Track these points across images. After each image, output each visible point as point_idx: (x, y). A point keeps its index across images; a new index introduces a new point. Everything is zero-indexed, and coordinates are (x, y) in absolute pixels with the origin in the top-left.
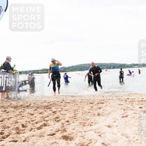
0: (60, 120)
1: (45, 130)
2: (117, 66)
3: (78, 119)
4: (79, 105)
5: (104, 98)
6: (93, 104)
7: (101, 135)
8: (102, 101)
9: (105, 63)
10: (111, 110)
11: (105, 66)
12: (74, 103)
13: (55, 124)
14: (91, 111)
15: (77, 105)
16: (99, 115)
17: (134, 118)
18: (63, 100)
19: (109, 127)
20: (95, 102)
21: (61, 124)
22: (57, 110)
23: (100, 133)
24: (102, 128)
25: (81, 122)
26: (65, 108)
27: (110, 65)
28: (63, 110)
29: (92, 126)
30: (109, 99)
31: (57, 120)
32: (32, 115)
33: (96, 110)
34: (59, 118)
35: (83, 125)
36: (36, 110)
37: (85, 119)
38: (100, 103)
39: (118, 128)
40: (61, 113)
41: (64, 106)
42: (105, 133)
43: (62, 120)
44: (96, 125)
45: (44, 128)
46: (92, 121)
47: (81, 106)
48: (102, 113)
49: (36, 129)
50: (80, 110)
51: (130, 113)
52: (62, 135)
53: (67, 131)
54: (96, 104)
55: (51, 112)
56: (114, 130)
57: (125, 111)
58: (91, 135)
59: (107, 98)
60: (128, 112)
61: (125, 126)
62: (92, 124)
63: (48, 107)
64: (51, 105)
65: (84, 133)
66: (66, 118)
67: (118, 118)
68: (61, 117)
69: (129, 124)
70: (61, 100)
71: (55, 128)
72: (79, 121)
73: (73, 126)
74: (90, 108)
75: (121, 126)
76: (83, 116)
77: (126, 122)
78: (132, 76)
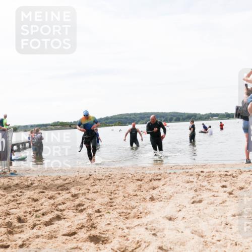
0: (85, 209)
1: (58, 227)
2: (184, 117)
3: (117, 207)
4: (117, 183)
5: (161, 171)
6: (141, 181)
7: (157, 234)
8: (157, 176)
9: (162, 113)
10: (172, 191)
11: (163, 117)
12: (110, 181)
13: (76, 216)
14: (138, 193)
15: (115, 183)
16: (152, 199)
17: (212, 203)
18: (91, 175)
19: (170, 219)
20: (145, 178)
21: (86, 215)
22: (80, 192)
23: (154, 230)
24: (158, 221)
25: (121, 211)
26: (92, 189)
27: (172, 115)
28: (90, 192)
29: (141, 218)
30: (170, 173)
31: (79, 208)
32: (36, 200)
33: (147, 191)
34: (83, 205)
35: (125, 216)
36: (43, 192)
37: (128, 206)
38: (154, 180)
39: (186, 222)
40: (88, 197)
41: (92, 186)
42: (163, 229)
43: (88, 209)
44: (147, 217)
45: (57, 223)
46: (141, 209)
47: (121, 184)
48: (158, 197)
49: (42, 226)
50: (120, 192)
51: (205, 195)
52: (88, 234)
53: (97, 227)
54: (146, 181)
55: (69, 196)
56: (180, 224)
57: (197, 193)
58: (140, 233)
59: (166, 171)
60: (201, 194)
61: (198, 218)
62: (141, 214)
63: (63, 187)
64: (69, 183)
65: (128, 230)
66: (96, 206)
67: (185, 204)
68: (87, 204)
69: (204, 213)
70: (85, 174)
71: (76, 223)
72: (118, 211)
73: (108, 219)
74: (136, 188)
75: (191, 218)
76: (125, 202)
77: (199, 210)
78: (209, 133)
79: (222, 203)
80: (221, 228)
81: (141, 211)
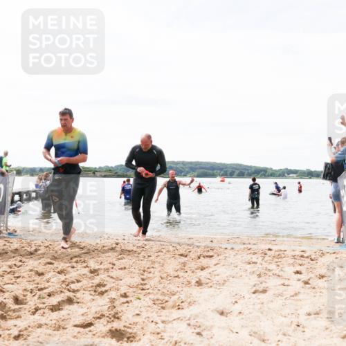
0: (106, 291)
1: (69, 314)
2: (250, 171)
3: (150, 291)
4: (153, 258)
5: (213, 245)
6: (186, 256)
7: (203, 333)
8: (208, 251)
9: (221, 164)
10: (228, 274)
11: (221, 169)
12: (143, 253)
13: (93, 300)
14: (181, 274)
15: (150, 258)
16: (199, 283)
17: (281, 295)
18: (117, 244)
19: (222, 314)
20: (191, 253)
21: (108, 300)
22: (102, 267)
23: (200, 327)
24: (204, 315)
25: (155, 298)
26: (119, 264)
27: (233, 168)
28: (115, 267)
29: (183, 309)
30: (226, 249)
31: (99, 290)
32: (41, 274)
33: (193, 272)
34: (104, 286)
35: (162, 305)
36: (51, 263)
37: (165, 291)
38: (204, 257)
39: (243, 319)
40: (112, 275)
41: (119, 259)
42: (212, 327)
43: (111, 292)
44: (191, 308)
45: (67, 309)
46: (183, 297)
47: (159, 259)
48: (208, 281)
49: (46, 311)
50: (157, 271)
51: (272, 283)
52: (109, 326)
53: (123, 318)
54: (193, 257)
55: (86, 271)
56: (234, 321)
57: (260, 279)
58: (179, 331)
59: (220, 245)
60: (267, 280)
61: (259, 314)
62: (183, 304)
63: (79, 259)
64: (87, 253)
65: (163, 325)
66: (122, 288)
67: (243, 294)
68: (110, 284)
69: (269, 309)
70: (111, 242)
71: (94, 310)
72: (152, 296)
73: (138, 307)
74: (178, 267)
75: (250, 313)
76: (162, 285)
77: (262, 303)
78: (282, 197)
79: (293, 296)
80: (290, 330)
81: (183, 300)
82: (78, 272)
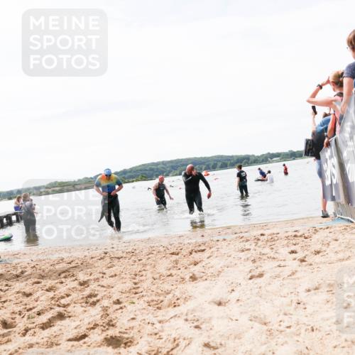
0: (98, 301)
1: (61, 330)
2: (232, 161)
3: (144, 293)
4: (144, 261)
5: (205, 239)
6: (178, 254)
7: (201, 326)
8: (200, 246)
9: (201, 158)
10: (221, 264)
12: (133, 258)
13: (85, 311)
14: (173, 272)
15: (141, 262)
16: (193, 278)
17: (278, 276)
18: (106, 253)
19: (220, 304)
20: (182, 251)
21: (100, 309)
22: (92, 277)
23: (198, 320)
24: (202, 308)
25: (150, 299)
26: (109, 272)
27: (215, 160)
28: (104, 276)
29: (179, 306)
30: (218, 241)
31: (91, 300)
32: (29, 295)
33: (186, 268)
34: (96, 296)
35: (157, 306)
36: (38, 283)
37: (160, 292)
38: (196, 252)
39: (241, 305)
40: (102, 284)
41: (109, 268)
42: (210, 319)
43: (104, 301)
44: (187, 303)
45: (59, 324)
46: (178, 294)
47: (150, 261)
48: (202, 274)
49: (37, 330)
50: (148, 273)
51: (267, 266)
52: (104, 335)
53: (117, 324)
54: (185, 254)
55: (75, 284)
56: (233, 309)
57: (256, 265)
58: (177, 327)
59: (212, 238)
60: (262, 265)
61: (258, 298)
62: (178, 301)
63: (67, 274)
64: (76, 267)
65: (160, 325)
66: (114, 295)
67: (239, 282)
68: (101, 293)
69: (267, 291)
70: (99, 253)
71: (86, 321)
72: (146, 299)
73: (132, 311)
74: (171, 265)
75: (248, 299)
76: (156, 286)
77: (260, 288)
78: (268, 181)
79: (291, 275)
80: (291, 309)
81: (179, 297)
82: (68, 287)
